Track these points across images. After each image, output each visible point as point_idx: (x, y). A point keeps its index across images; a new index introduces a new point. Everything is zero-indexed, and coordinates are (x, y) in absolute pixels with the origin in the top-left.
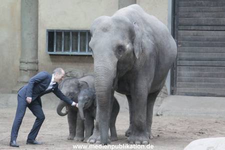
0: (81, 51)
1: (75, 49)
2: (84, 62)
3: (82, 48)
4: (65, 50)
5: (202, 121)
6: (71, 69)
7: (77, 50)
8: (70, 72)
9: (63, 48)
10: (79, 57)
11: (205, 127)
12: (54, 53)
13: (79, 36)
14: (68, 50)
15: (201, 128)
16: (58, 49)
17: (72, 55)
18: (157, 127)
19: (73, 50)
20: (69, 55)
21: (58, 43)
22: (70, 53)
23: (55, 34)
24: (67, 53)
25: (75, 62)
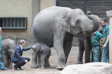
0: (15, 27)
1: (13, 26)
2: (17, 32)
3: (16, 25)
4: (8, 27)
5: (71, 57)
6: (11, 35)
7: (13, 27)
8: (10, 36)
9: (7, 26)
10: (14, 30)
11: (72, 60)
12: (3, 28)
13: (14, 20)
14: (10, 26)
15: (70, 60)
16: (5, 26)
17: (11, 29)
18: (51, 60)
19: (11, 27)
20: (10, 29)
21: (5, 23)
22: (10, 28)
23: (3, 19)
24: (9, 28)
25: (13, 32)
